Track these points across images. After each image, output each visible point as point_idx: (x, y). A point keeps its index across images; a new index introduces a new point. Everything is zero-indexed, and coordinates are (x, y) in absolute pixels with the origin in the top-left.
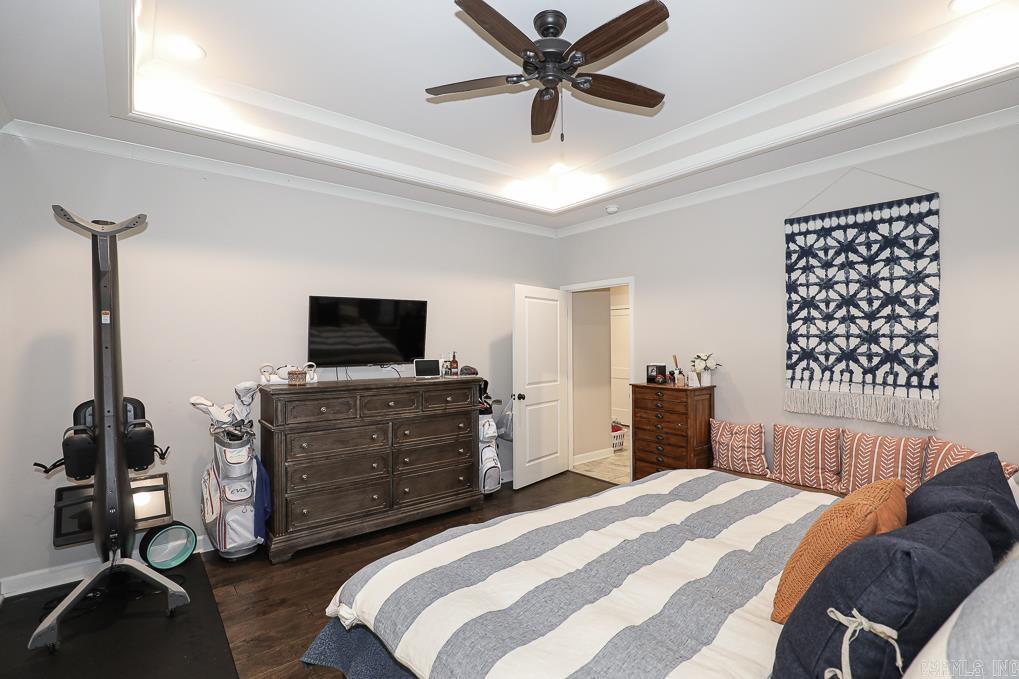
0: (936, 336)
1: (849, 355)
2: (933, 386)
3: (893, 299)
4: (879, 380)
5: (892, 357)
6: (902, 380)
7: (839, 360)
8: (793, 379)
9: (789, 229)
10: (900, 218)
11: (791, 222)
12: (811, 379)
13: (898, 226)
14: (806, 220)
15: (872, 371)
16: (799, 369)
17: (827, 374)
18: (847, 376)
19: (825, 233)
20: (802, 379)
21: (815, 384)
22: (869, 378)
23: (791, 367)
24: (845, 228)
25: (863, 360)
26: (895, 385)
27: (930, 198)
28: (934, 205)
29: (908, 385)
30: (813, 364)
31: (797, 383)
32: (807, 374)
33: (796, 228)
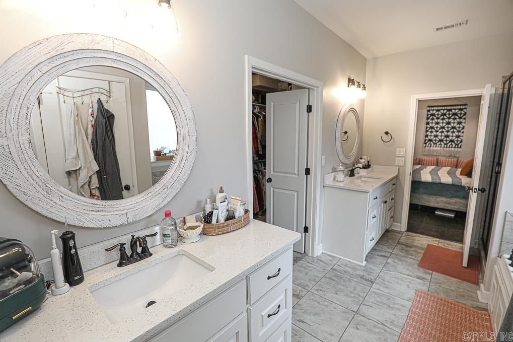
0: (462, 136)
1: (441, 141)
2: (460, 147)
3: (453, 128)
4: (448, 146)
5: (452, 141)
6: (454, 146)
7: (438, 142)
8: (426, 146)
9: (428, 109)
10: (457, 109)
11: (429, 107)
12: (431, 146)
13: (457, 111)
14: (434, 107)
15: (447, 144)
16: (427, 144)
17: (435, 145)
18: (440, 145)
19: (438, 110)
20: (428, 146)
21: (432, 148)
22: (446, 146)
23: (426, 143)
24: (444, 110)
25: (445, 142)
26: (452, 147)
27: (465, 105)
28: (466, 107)
29: (455, 147)
30: (432, 143)
31: (426, 148)
32: (430, 145)
33: (430, 109)
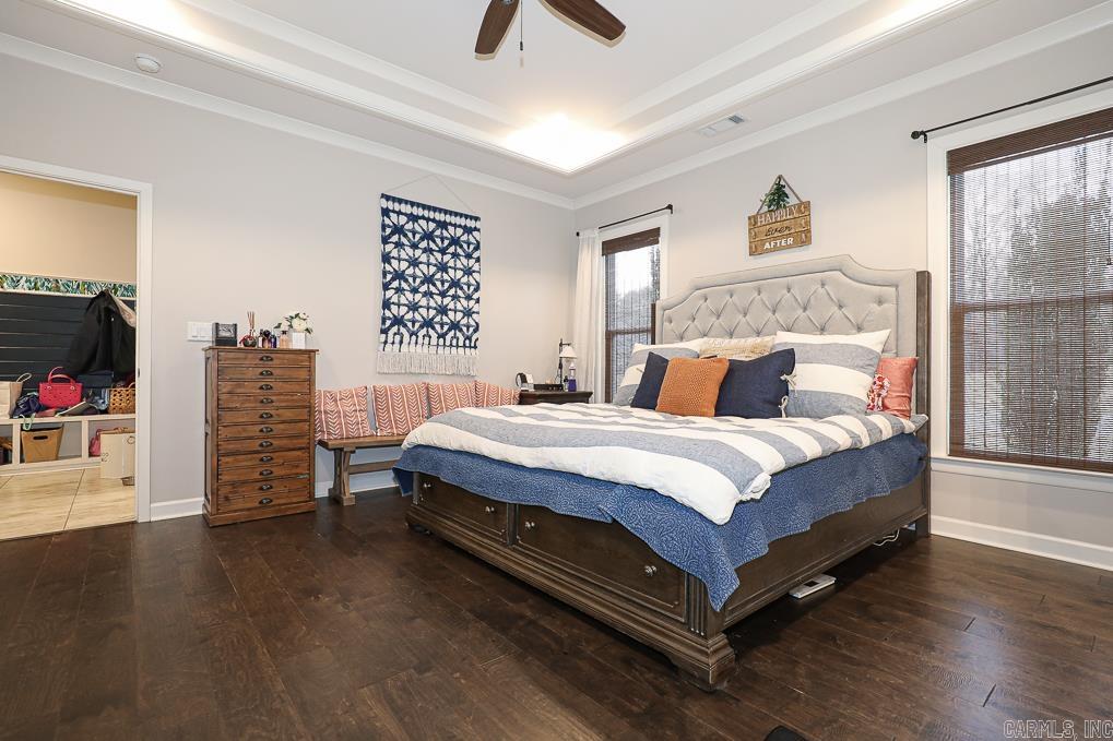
0: (478, 313)
1: (428, 323)
2: (475, 347)
3: (455, 284)
4: (448, 343)
5: (455, 326)
6: (461, 344)
7: (422, 327)
8: (386, 342)
9: (384, 204)
11: (388, 198)
12: (401, 342)
14: (400, 201)
15: (442, 336)
16: (391, 333)
17: (414, 337)
18: (427, 339)
19: (413, 218)
20: (393, 343)
21: (404, 346)
22: (441, 340)
23: (385, 331)
24: (428, 220)
25: (438, 327)
26: (457, 346)
27: (477, 219)
28: (478, 225)
29: (464, 346)
30: (403, 330)
31: (388, 346)
32: (398, 338)
33: (390, 205)
